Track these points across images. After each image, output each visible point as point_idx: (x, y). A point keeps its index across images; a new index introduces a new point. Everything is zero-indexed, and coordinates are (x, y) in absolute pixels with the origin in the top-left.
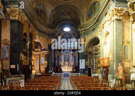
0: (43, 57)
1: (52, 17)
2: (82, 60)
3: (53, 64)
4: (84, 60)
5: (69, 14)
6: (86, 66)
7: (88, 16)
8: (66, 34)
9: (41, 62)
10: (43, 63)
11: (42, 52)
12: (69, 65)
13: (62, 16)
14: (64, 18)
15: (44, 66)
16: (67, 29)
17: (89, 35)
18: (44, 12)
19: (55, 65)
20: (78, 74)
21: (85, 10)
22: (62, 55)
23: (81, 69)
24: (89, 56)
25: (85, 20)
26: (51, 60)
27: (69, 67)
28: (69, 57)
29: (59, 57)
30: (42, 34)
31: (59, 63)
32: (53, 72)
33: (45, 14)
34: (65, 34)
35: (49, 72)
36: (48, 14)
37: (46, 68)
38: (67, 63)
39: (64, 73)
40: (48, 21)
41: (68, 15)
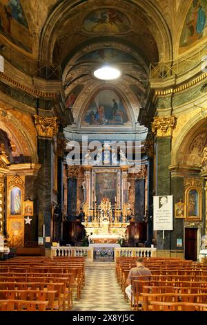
0: (18, 184)
1: (49, 33)
2: (163, 199)
3: (55, 211)
4: (170, 198)
5: (116, 16)
6: (177, 221)
7: (188, 31)
8: (103, 89)
9: (9, 206)
10: (16, 209)
11: (14, 167)
12: (114, 215)
13: (89, 25)
14: (96, 30)
15: (21, 220)
16: (108, 73)
17: (188, 105)
18: (20, 15)
19: (61, 214)
20: (148, 249)
21: (178, 5)
22: (87, 173)
23: (160, 232)
24: (190, 183)
25: (176, 45)
26: (48, 196)
27: (116, 223)
28: (115, 183)
29: (75, 181)
30: (14, 103)
31: (75, 207)
32: (54, 244)
33: (23, 22)
34: (99, 91)
35: (41, 241)
36: (34, 21)
37: (27, 226)
38: (105, 206)
39: (96, 245)
40: (36, 48)
41: (112, 20)
